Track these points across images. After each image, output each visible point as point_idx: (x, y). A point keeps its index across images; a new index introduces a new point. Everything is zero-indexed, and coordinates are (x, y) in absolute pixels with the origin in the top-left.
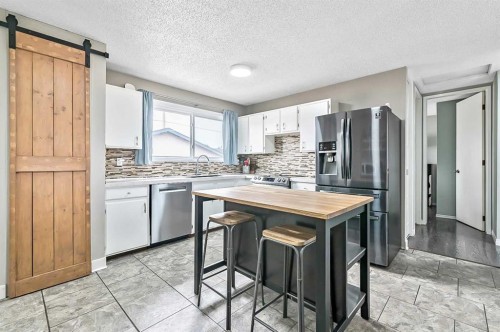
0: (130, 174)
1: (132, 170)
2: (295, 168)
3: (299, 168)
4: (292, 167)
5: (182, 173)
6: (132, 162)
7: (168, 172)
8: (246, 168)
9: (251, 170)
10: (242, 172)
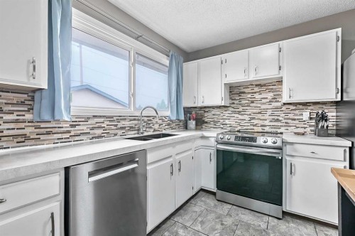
0: (24, 139)
1: (28, 131)
2: (261, 123)
3: (267, 123)
4: (255, 122)
5: (120, 132)
6: (28, 116)
7: (99, 132)
8: (192, 124)
9: (197, 125)
10: (186, 128)
